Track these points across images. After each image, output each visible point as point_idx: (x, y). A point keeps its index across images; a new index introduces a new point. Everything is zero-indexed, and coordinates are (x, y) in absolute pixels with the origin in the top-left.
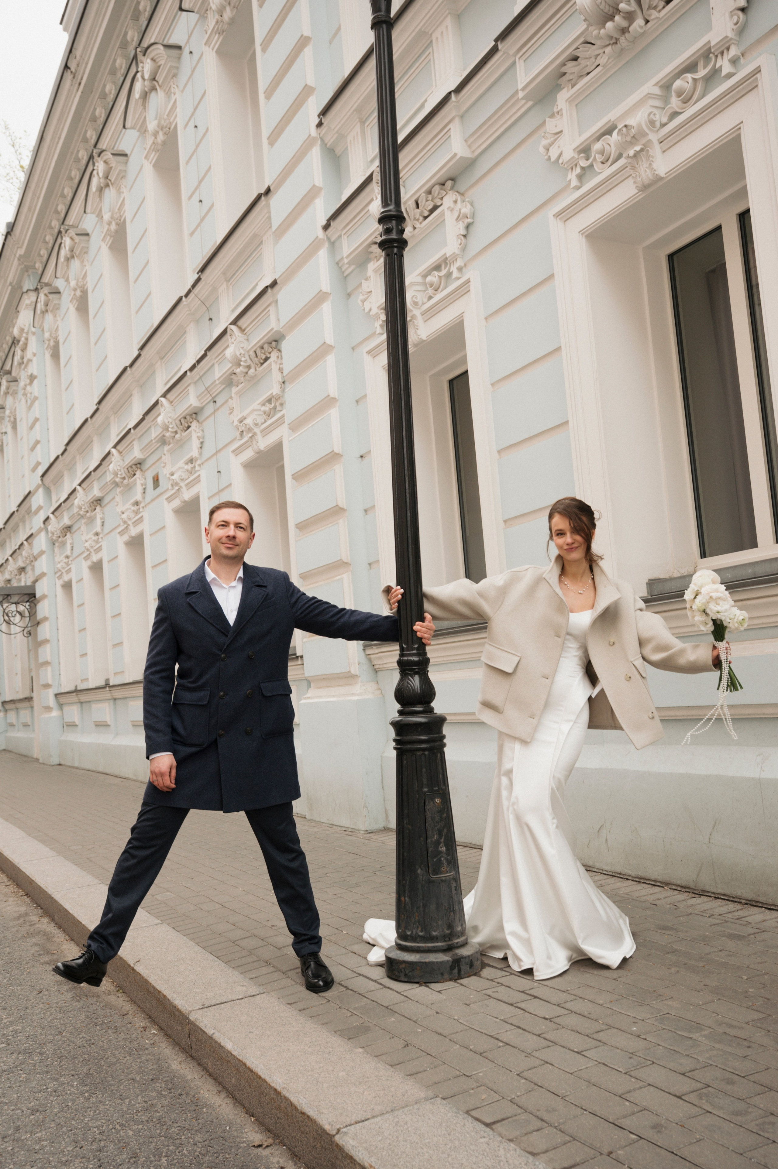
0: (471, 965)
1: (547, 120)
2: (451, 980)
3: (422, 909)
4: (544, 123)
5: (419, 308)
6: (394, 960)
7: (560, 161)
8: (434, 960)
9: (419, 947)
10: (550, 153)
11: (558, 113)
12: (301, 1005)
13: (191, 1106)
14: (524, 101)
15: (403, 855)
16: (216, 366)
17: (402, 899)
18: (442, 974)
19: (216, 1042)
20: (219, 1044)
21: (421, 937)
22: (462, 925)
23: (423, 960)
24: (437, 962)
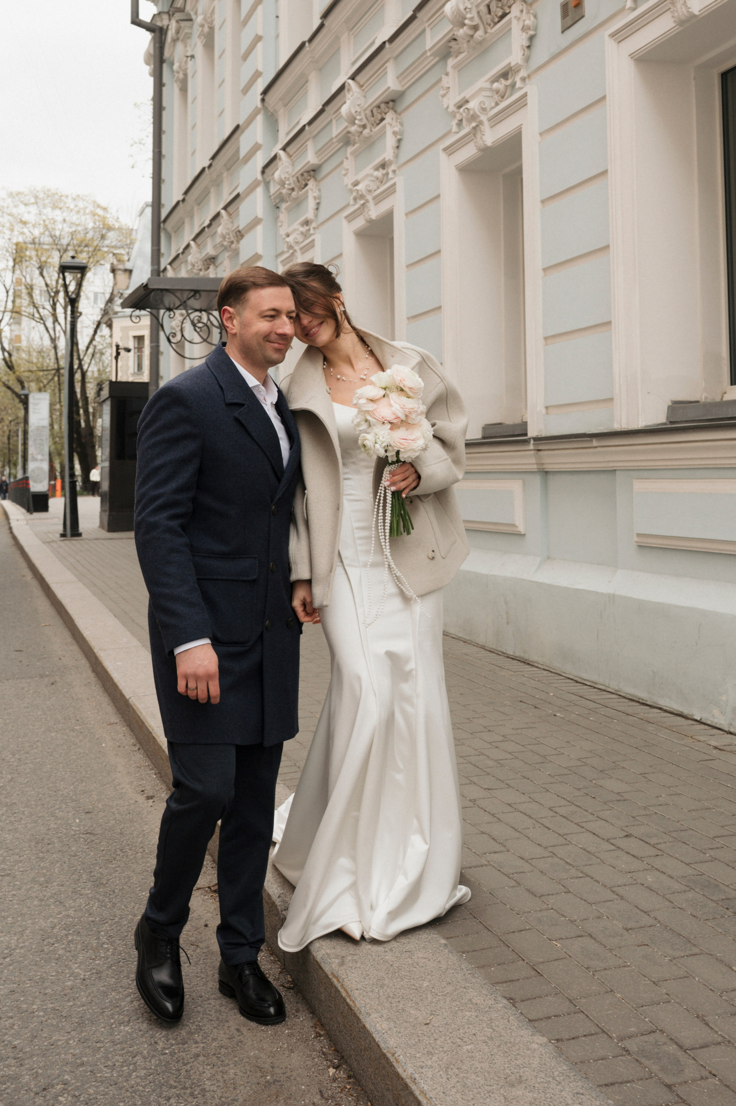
5: (486, 114)
16: (334, 122)
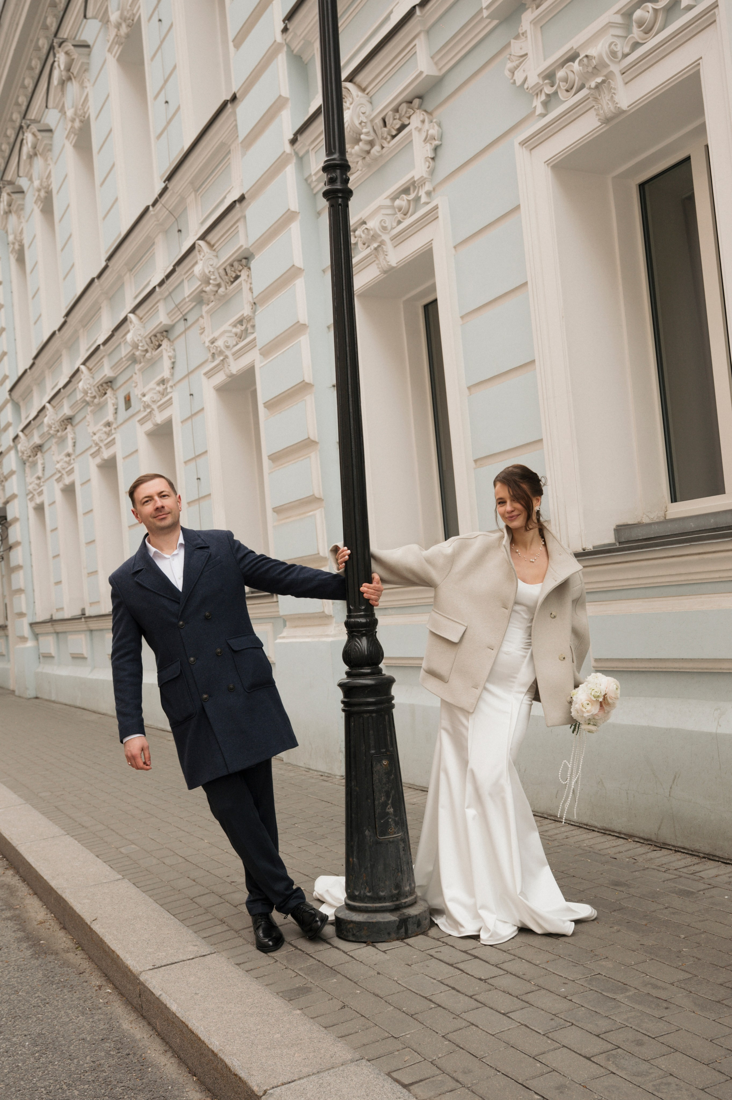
0: (419, 924)
1: (513, 41)
2: (398, 939)
3: (369, 870)
4: (509, 44)
6: (343, 920)
7: (526, 86)
8: (381, 920)
9: (366, 907)
10: (515, 77)
11: (523, 34)
12: (248, 966)
13: (137, 1066)
14: (489, 20)
15: (351, 817)
17: (351, 859)
18: (389, 934)
19: (162, 1003)
20: (165, 1005)
21: (369, 897)
22: (410, 885)
23: (370, 921)
24: (384, 922)
